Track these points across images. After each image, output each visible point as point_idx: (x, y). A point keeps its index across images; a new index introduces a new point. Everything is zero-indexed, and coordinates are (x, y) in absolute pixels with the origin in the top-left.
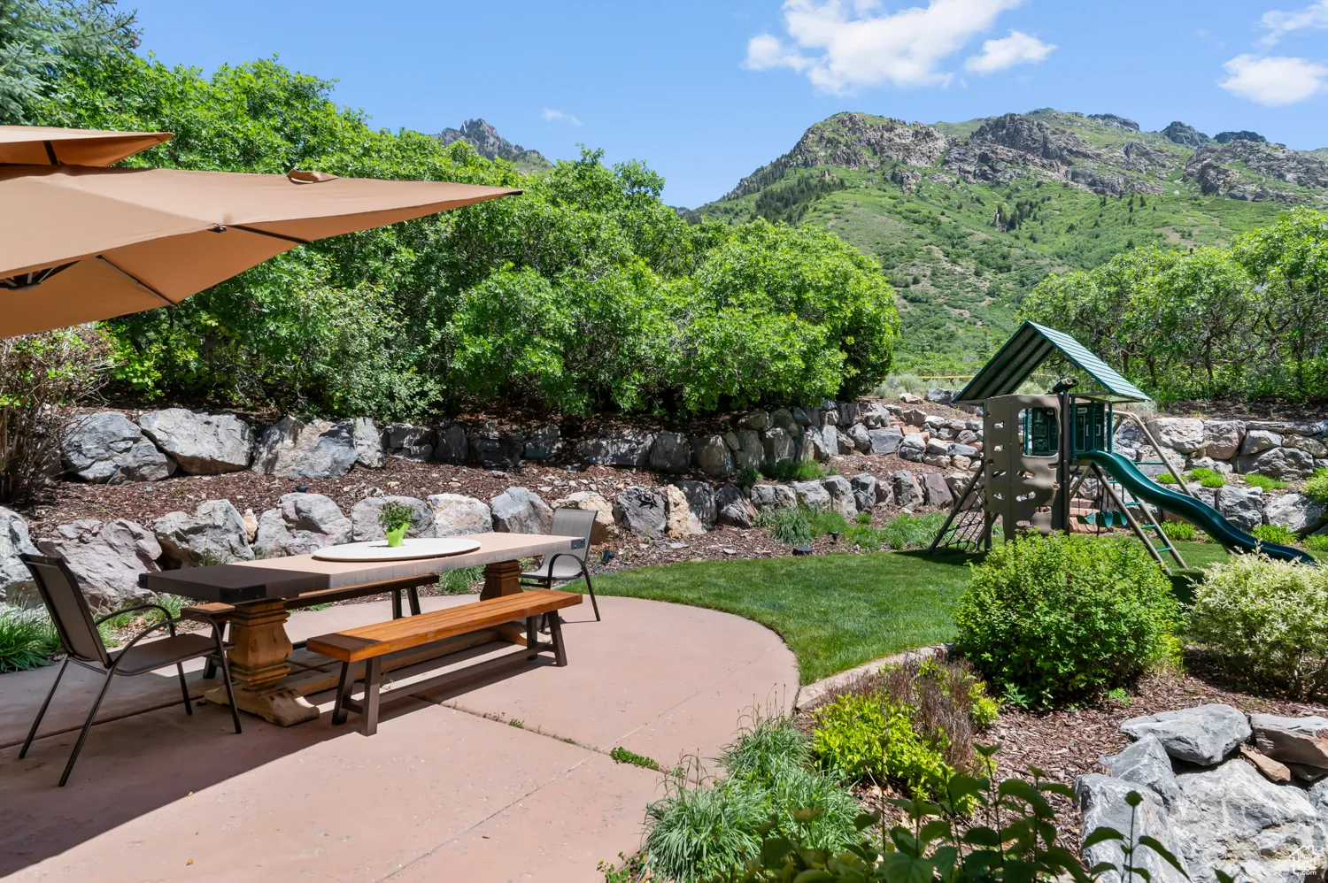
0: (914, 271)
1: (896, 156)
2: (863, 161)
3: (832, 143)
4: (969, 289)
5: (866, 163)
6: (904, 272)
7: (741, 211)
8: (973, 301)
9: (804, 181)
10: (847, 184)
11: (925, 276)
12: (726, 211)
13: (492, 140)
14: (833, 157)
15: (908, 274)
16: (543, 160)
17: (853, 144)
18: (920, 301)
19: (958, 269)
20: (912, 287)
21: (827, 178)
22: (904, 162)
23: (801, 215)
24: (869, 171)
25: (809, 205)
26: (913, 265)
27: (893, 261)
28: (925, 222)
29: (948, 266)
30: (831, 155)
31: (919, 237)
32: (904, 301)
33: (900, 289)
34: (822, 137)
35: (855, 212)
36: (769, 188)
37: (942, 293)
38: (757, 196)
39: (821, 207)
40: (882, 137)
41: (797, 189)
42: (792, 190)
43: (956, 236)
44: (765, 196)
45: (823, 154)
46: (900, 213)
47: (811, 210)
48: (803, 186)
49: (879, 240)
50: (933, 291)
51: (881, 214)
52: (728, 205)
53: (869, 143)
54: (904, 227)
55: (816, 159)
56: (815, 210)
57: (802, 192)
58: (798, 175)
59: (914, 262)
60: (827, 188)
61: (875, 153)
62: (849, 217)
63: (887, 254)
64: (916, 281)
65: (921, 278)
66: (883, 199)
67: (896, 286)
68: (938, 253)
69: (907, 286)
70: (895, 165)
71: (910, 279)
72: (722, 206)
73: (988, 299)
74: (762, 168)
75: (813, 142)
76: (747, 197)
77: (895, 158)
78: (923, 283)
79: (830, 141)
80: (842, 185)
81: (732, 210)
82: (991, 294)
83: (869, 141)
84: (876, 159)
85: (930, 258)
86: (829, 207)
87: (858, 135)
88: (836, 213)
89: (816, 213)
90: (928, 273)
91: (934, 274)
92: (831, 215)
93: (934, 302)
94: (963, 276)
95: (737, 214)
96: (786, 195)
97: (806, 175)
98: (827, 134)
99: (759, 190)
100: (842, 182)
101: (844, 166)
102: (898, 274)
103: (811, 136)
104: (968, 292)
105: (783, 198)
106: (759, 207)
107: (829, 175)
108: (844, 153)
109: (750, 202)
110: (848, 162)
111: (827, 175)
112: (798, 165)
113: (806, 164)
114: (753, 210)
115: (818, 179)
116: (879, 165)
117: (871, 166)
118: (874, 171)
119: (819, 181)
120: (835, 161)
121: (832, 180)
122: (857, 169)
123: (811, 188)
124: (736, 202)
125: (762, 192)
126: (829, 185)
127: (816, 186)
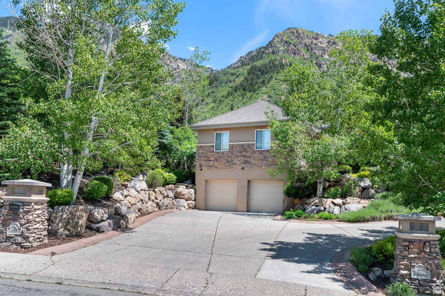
1: (318, 53)
2: (302, 54)
3: (287, 43)
5: (303, 55)
7: (240, 75)
9: (272, 62)
12: (232, 74)
14: (287, 51)
17: (297, 45)
22: (322, 56)
23: (269, 81)
24: (305, 59)
25: (273, 76)
30: (286, 49)
34: (282, 40)
36: (254, 64)
38: (248, 67)
39: (279, 78)
40: (312, 42)
41: (268, 66)
42: (265, 66)
44: (252, 68)
45: (282, 48)
47: (274, 78)
48: (271, 64)
52: (233, 71)
53: (305, 45)
55: (279, 51)
56: (276, 79)
57: (271, 67)
58: (269, 58)
60: (282, 66)
61: (308, 50)
70: (317, 58)
72: (230, 71)
74: (252, 52)
75: (278, 42)
76: (243, 67)
77: (317, 53)
79: (286, 42)
81: (235, 74)
83: (305, 44)
84: (308, 53)
86: (282, 78)
87: (300, 40)
89: (276, 81)
95: (237, 76)
96: (263, 69)
97: (273, 58)
98: (285, 39)
99: (249, 65)
100: (291, 64)
101: (293, 55)
103: (276, 38)
105: (261, 70)
106: (249, 73)
107: (285, 60)
108: (293, 49)
109: (244, 70)
110: (294, 53)
111: (284, 60)
112: (269, 53)
113: (273, 53)
114: (246, 75)
115: (279, 61)
116: (309, 56)
117: (306, 57)
118: (307, 60)
119: (280, 63)
120: (288, 53)
121: (286, 63)
122: (299, 58)
123: (275, 66)
124: (237, 69)
125: (251, 65)
126: (284, 65)
127: (278, 65)
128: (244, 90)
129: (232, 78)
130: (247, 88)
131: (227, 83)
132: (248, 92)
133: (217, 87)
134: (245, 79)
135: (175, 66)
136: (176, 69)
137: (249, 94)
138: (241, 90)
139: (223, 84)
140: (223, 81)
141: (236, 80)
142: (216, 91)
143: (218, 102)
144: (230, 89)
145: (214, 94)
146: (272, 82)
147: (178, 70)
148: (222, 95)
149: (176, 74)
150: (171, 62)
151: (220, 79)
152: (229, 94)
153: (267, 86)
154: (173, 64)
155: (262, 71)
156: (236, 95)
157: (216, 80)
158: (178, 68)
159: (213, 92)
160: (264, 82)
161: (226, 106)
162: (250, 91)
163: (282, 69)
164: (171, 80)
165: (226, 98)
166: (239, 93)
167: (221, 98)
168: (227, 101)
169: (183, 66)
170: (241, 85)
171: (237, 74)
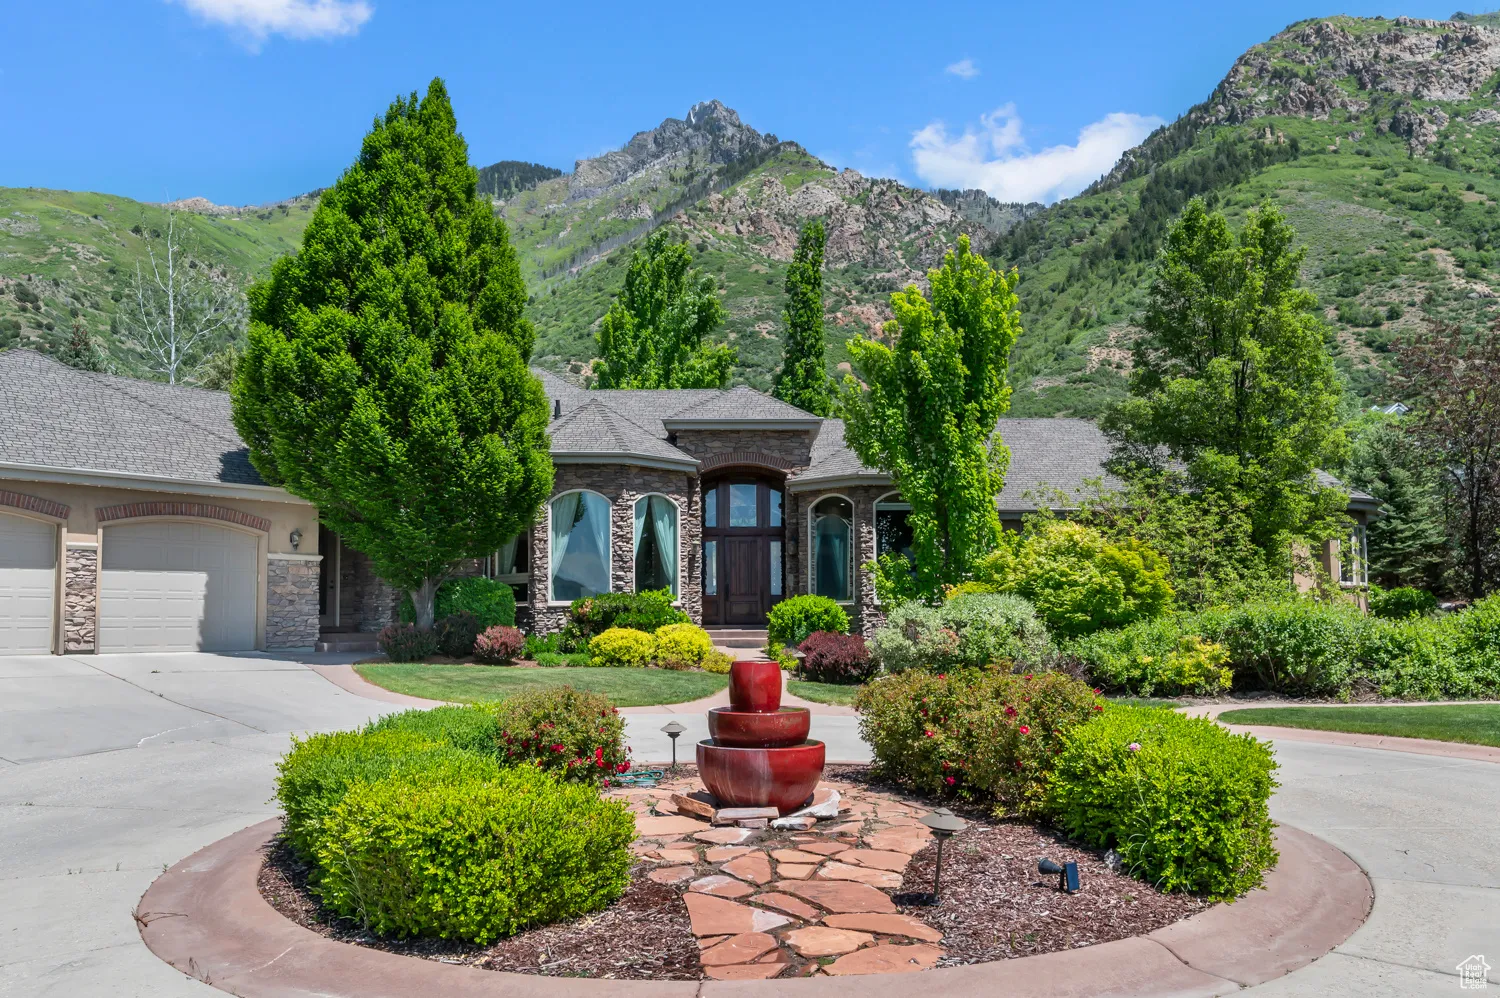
0: (1393, 297)
1: (1401, 87)
2: (1337, 103)
3: (1280, 78)
5: (1344, 105)
6: (1375, 300)
7: (1113, 210)
9: (1226, 149)
10: (1303, 146)
11: (1412, 304)
12: (1088, 213)
13: (730, 131)
14: (1283, 103)
15: (1382, 304)
16: (805, 154)
17: (1320, 75)
18: (1395, 349)
19: (1480, 288)
20: (1386, 326)
21: (1269, 137)
22: (1416, 96)
24: (1349, 119)
25: (1219, 196)
26: (1393, 287)
27: (1356, 282)
28: (1432, 206)
29: (1459, 283)
30: (1278, 99)
31: (1415, 235)
32: (1368, 352)
33: (1362, 330)
34: (1262, 70)
35: (1301, 200)
36: (1165, 166)
38: (1144, 181)
39: (1240, 197)
40: (1376, 56)
41: (1212, 165)
42: (1203, 166)
44: (1156, 181)
45: (1264, 98)
46: (1387, 194)
47: (1221, 204)
48: (1222, 158)
49: (1336, 246)
51: (1348, 199)
52: (1091, 203)
53: (1352, 70)
54: (1388, 219)
55: (1251, 108)
56: (1228, 204)
57: (1220, 168)
58: (1218, 138)
59: (1397, 281)
60: (1262, 157)
61: (1362, 87)
63: (1348, 271)
64: (1393, 315)
65: (1405, 308)
66: (1357, 172)
67: (1357, 326)
68: (1447, 260)
69: (1377, 324)
70: (1399, 104)
71: (1383, 311)
72: (1080, 205)
74: (1163, 129)
75: (1247, 79)
76: (1128, 185)
77: (1399, 90)
78: (1407, 316)
79: (1277, 75)
80: (1293, 151)
81: (1098, 209)
83: (1351, 65)
84: (1363, 96)
85: (1427, 270)
86: (1251, 196)
87: (1331, 57)
89: (1230, 209)
90: (1420, 299)
91: (1430, 300)
94: (1487, 300)
95: (1105, 216)
96: (1192, 177)
97: (1232, 137)
98: (1272, 64)
99: (1147, 173)
100: (1294, 145)
101: (1303, 115)
102: (1361, 305)
103: (1243, 69)
105: (1186, 182)
106: (1144, 201)
107: (1272, 134)
108: (1303, 93)
109: (1130, 195)
110: (1310, 107)
111: (1268, 135)
112: (1218, 122)
113: (1232, 118)
114: (1135, 208)
115: (1251, 143)
116: (1367, 106)
117: (1353, 109)
118: (1357, 118)
119: (1253, 147)
120: (1285, 108)
121: (1277, 143)
122: (1326, 117)
123: (1236, 162)
124: (1106, 195)
125: (1152, 174)
126: (1269, 153)
127: (1246, 157)
128: (1120, 256)
129: (1085, 225)
130: (1131, 247)
131: (1068, 245)
132: (1132, 262)
133: (1036, 260)
134: (1130, 220)
135: (913, 217)
136: (918, 228)
137: (1133, 269)
138: (1111, 258)
139: (1057, 249)
140: (1055, 240)
141: (1100, 228)
142: (1033, 273)
143: (1034, 308)
144: (1077, 261)
145: (1025, 285)
147: (924, 229)
148: (1050, 283)
149: (920, 241)
150: (904, 208)
151: (1047, 235)
152: (1071, 278)
154: (909, 214)
155: (1187, 187)
156: (1092, 276)
157: (1035, 239)
158: (925, 222)
161: (1059, 318)
162: (1140, 259)
163: (1261, 165)
164: (903, 261)
165: (1063, 290)
166: (1103, 271)
167: (1047, 295)
168: (1066, 300)
169: (939, 213)
170: (1114, 241)
171: (1106, 208)
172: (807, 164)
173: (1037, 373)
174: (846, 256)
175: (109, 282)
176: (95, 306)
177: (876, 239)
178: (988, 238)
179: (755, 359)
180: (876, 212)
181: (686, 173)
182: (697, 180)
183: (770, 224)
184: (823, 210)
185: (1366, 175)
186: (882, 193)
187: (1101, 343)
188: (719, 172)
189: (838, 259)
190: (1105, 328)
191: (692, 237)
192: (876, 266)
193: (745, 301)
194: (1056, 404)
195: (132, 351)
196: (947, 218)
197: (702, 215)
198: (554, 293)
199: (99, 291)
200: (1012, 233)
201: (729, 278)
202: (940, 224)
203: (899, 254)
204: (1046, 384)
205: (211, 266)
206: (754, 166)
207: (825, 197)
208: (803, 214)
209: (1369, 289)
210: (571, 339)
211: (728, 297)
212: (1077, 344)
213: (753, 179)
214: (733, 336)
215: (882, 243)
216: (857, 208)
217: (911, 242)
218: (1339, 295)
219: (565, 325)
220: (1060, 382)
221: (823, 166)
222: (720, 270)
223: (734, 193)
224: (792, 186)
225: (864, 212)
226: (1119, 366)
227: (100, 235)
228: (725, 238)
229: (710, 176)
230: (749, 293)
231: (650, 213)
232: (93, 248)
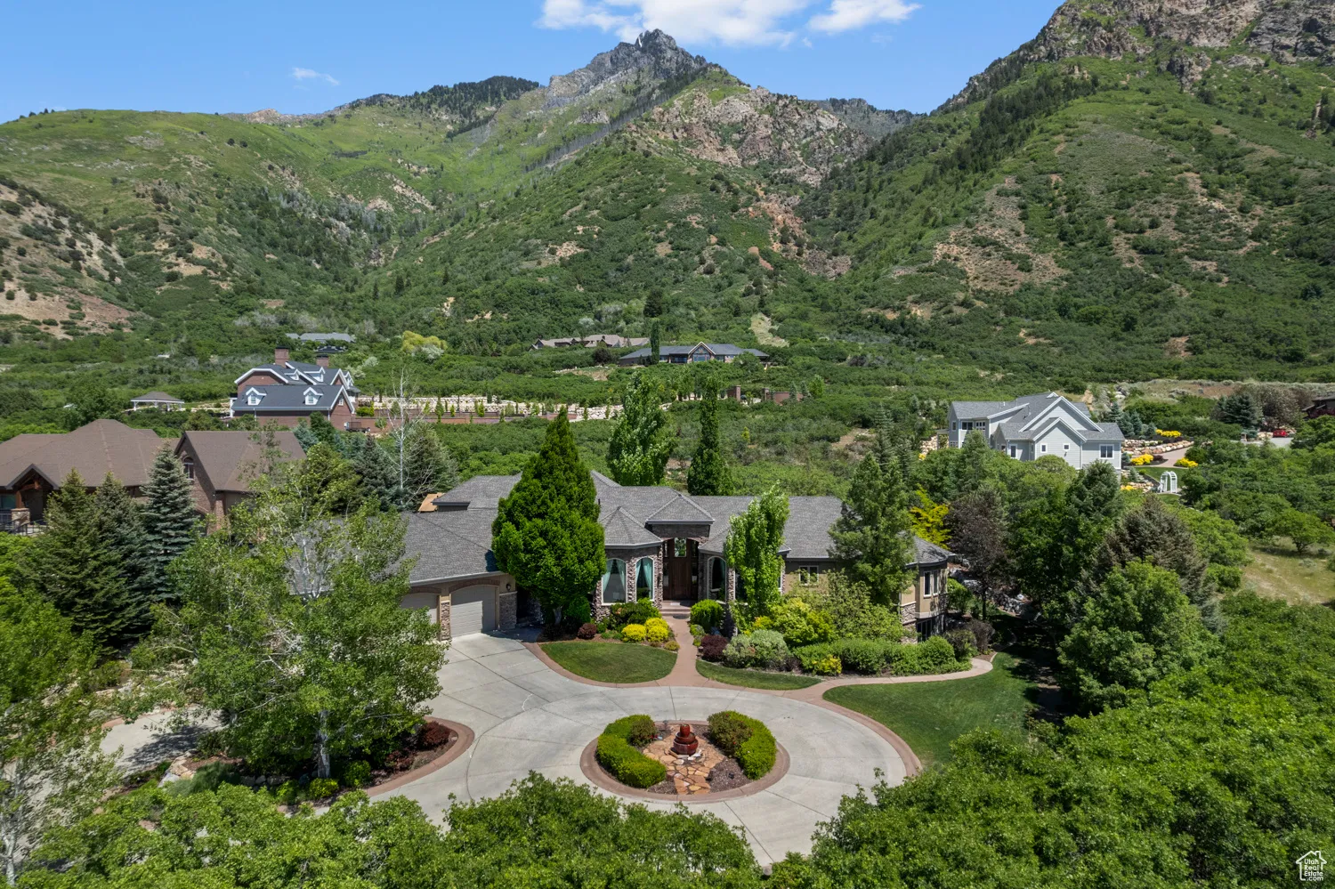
0: (1155, 210)
1: (1177, 35)
2: (1129, 47)
3: (1087, 25)
4: (1227, 232)
5: (1134, 49)
6: (1142, 213)
7: (959, 127)
8: (1226, 247)
9: (1044, 82)
10: (1102, 81)
11: (1168, 217)
12: (940, 129)
13: (669, 54)
14: (1088, 46)
15: (1146, 216)
16: (726, 74)
17: (1117, 24)
18: (1154, 252)
19: (1217, 205)
20: (1148, 233)
21: (1077, 74)
22: (1188, 43)
23: (1023, 138)
24: (1137, 60)
25: (1036, 122)
26: (1155, 203)
27: (1130, 198)
28: (1189, 138)
29: (1203, 201)
30: (1086, 43)
31: (1174, 161)
32: (1133, 253)
33: (1131, 236)
34: (1074, 19)
35: (1094, 130)
36: (999, 93)
37: (1184, 239)
38: (983, 104)
39: (1050, 126)
40: (1160, 10)
41: (1033, 94)
42: (1025, 96)
43: (1230, 155)
44: (992, 105)
45: (1074, 42)
46: (1158, 126)
47: (1036, 131)
48: (1042, 89)
49: (1117, 168)
50: (1175, 237)
51: (1129, 131)
52: (942, 121)
53: (1141, 20)
54: (1157, 148)
55: (1065, 49)
56: (1041, 132)
57: (1039, 98)
58: (1039, 72)
59: (1158, 198)
60: (1072, 90)
61: (1148, 34)
62: (1084, 138)
63: (1124, 189)
64: (1154, 225)
65: (1162, 220)
66: (1139, 107)
67: (1128, 232)
68: (1193, 181)
69: (1141, 232)
70: (1175, 49)
71: (1146, 221)
73: (1251, 244)
74: (1000, 60)
75: (1063, 26)
76: (971, 107)
77: (1176, 38)
78: (1163, 226)
79: (1085, 23)
80: (1093, 86)
81: (948, 126)
82: (1253, 237)
83: (1141, 17)
84: (1148, 41)
85: (1181, 190)
86: (1060, 126)
87: (1126, 9)
88: (1069, 135)
89: (1042, 136)
90: (1173, 213)
91: (1180, 214)
92: (1061, 137)
93: (1172, 252)
94: (1221, 214)
95: (954, 132)
96: (1019, 104)
97: (1050, 72)
98: (1082, 14)
99: (986, 97)
100: (1095, 83)
101: (1103, 56)
102: (1132, 215)
103: (1060, 17)
104: (1223, 237)
105: (1014, 107)
106: (983, 121)
107: (1079, 71)
108: (1104, 38)
109: (972, 115)
110: (1109, 49)
111: (1077, 71)
112: (1039, 59)
113: (1050, 57)
114: (976, 125)
115: (1063, 77)
116: (1151, 50)
117: (1141, 52)
118: (1143, 60)
119: (1065, 81)
120: (1090, 50)
121: (1082, 79)
122: (1120, 58)
123: (1051, 94)
124: (955, 114)
125: (989, 98)
126: (1076, 87)
127: (1059, 89)
128: (962, 167)
129: (938, 138)
130: (970, 161)
131: (925, 153)
132: (971, 173)
133: (900, 165)
134: (972, 136)
135: (810, 125)
137: (971, 177)
138: (956, 168)
139: (917, 157)
140: (915, 150)
141: (949, 141)
142: (898, 176)
143: (898, 204)
144: (931, 167)
145: (892, 185)
146: (1029, 143)
147: (817, 134)
148: (911, 185)
149: (814, 143)
150: (802, 118)
151: (910, 145)
152: (926, 181)
153: (1018, 152)
154: (806, 122)
155: (1014, 112)
156: (941, 182)
157: (901, 149)
158: (818, 129)
159: (890, 180)
160: (1011, 141)
161: (916, 214)
162: (976, 171)
163: (1069, 98)
164: (801, 159)
165: (919, 192)
166: (949, 178)
167: (908, 194)
168: (920, 199)
169: (829, 121)
170: (959, 153)
171: (954, 126)
172: (728, 82)
173: (896, 263)
174: (757, 155)
175: (213, 184)
176: (205, 202)
177: (780, 142)
178: (866, 142)
179: (686, 244)
180: (781, 120)
181: (635, 87)
182: (644, 93)
183: (699, 131)
184: (740, 118)
185: (1143, 110)
186: (785, 106)
187: (944, 239)
188: (661, 87)
189: (751, 158)
190: (948, 229)
191: (639, 143)
192: (780, 163)
193: (680, 198)
194: (908, 289)
195: (233, 236)
196: (835, 125)
197: (647, 124)
198: (535, 187)
199: (207, 190)
200: (883, 142)
201: (668, 179)
202: (829, 131)
203: (798, 153)
204: (902, 273)
205: (283, 168)
206: (687, 83)
207: (741, 108)
208: (724, 122)
209: (1138, 203)
210: (548, 226)
211: (667, 194)
212: (925, 241)
213: (686, 94)
214: (670, 226)
215: (785, 145)
216: (766, 117)
217: (808, 143)
218: (1117, 207)
219: (544, 214)
220: (912, 271)
221: (740, 83)
222: (661, 172)
223: (672, 105)
224: (716, 99)
225: (771, 120)
226: (956, 259)
227: (206, 147)
228: (665, 142)
229: (653, 90)
230: (683, 191)
231: (607, 118)
232: (202, 158)
